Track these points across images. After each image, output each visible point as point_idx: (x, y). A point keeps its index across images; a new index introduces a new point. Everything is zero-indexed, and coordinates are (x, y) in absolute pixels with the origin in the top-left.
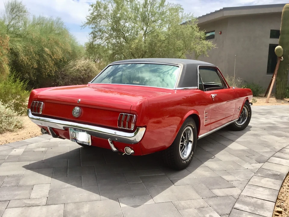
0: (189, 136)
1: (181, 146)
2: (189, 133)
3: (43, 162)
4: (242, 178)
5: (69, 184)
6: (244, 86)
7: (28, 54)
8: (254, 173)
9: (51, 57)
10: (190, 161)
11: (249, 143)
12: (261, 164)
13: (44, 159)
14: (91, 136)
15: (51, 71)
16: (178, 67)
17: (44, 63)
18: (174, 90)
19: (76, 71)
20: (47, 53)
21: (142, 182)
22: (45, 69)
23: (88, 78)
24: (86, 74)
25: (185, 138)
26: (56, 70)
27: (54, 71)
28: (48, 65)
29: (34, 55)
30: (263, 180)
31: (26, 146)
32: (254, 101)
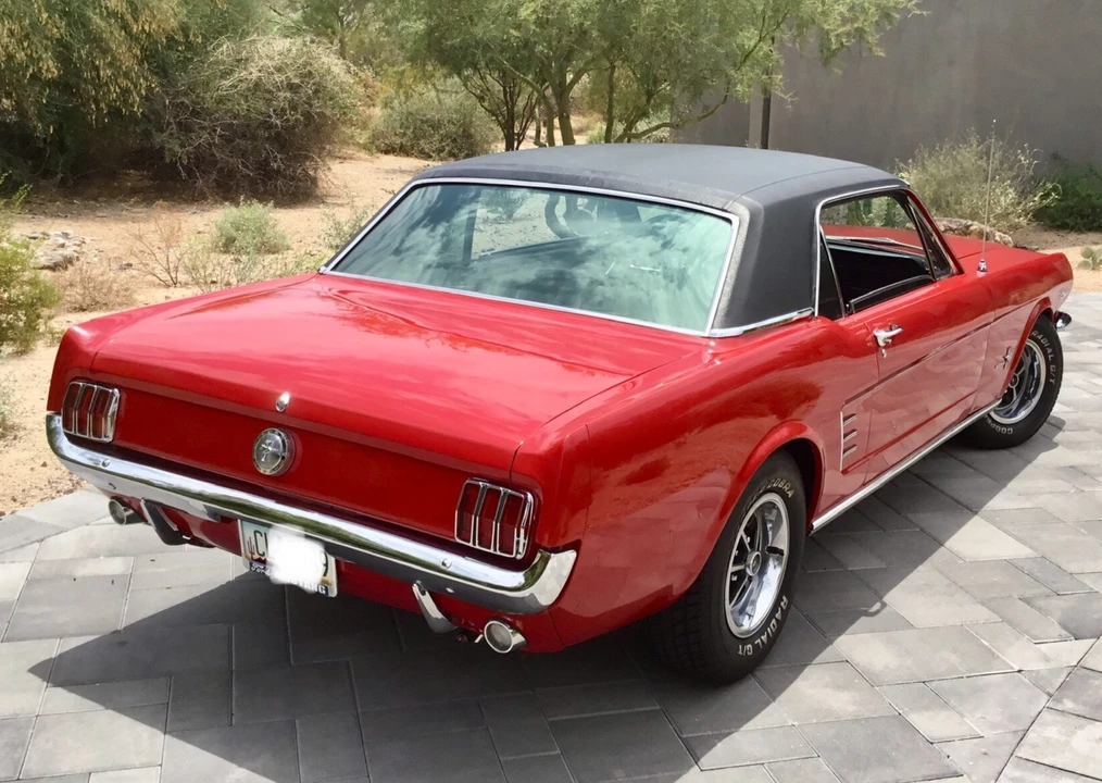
0: (770, 533)
1: (735, 579)
2: (771, 521)
3: (122, 644)
4: (993, 726)
5: (241, 765)
6: (1049, 186)
7: (12, 13)
8: (1046, 697)
9: (125, 27)
10: (773, 640)
11: (1044, 518)
12: (1085, 644)
13: (121, 626)
14: (337, 562)
15: (125, 92)
16: (728, 221)
17: (90, 53)
18: (704, 342)
19: (249, 89)
20: (107, 8)
21: (558, 751)
22: (98, 87)
23: (306, 126)
24: (294, 108)
25: (752, 544)
26: (149, 88)
27: (139, 94)
28: (111, 65)
29: (45, 15)
30: (1079, 732)
31: (36, 545)
32: (1090, 260)
